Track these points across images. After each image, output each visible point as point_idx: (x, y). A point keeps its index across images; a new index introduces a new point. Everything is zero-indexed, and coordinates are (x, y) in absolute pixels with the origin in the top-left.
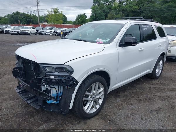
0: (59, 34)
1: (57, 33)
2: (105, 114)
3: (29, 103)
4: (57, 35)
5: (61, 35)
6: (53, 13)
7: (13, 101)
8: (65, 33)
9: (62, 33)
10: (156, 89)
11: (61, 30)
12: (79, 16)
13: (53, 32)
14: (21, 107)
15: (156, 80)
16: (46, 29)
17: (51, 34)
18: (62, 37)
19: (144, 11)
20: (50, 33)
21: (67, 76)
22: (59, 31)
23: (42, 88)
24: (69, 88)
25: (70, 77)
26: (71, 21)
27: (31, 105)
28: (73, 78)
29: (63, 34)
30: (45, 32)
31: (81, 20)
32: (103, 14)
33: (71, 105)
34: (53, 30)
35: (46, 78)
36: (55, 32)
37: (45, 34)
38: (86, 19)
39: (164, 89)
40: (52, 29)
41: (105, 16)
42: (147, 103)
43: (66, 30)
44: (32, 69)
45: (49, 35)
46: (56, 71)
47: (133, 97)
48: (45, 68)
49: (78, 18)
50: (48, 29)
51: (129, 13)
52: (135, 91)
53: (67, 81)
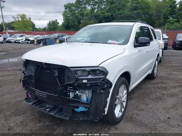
0: (32, 42)
1: (29, 40)
2: (129, 117)
3: (54, 114)
4: (29, 43)
5: (35, 43)
6: (20, 19)
7: (20, 117)
8: (39, 40)
9: (36, 40)
10: (159, 88)
11: (34, 37)
12: (50, 22)
13: (25, 39)
14: (34, 122)
15: (154, 80)
16: (16, 37)
17: (22, 42)
18: (36, 45)
19: (116, 17)
20: (20, 41)
21: (101, 78)
22: (31, 39)
23: (71, 95)
24: (103, 91)
25: (104, 79)
26: (39, 28)
27: (56, 116)
28: (108, 81)
29: (37, 42)
30: (15, 40)
31: (53, 27)
32: (76, 20)
33: (106, 109)
34: (24, 38)
35: (78, 83)
36: (26, 40)
37: (15, 42)
38: (58, 25)
39: (166, 88)
40: (22, 36)
41: (78, 22)
42: (160, 101)
43: (39, 37)
44: (56, 74)
45: (19, 43)
46: (90, 74)
47: (144, 97)
48: (76, 72)
49: (49, 24)
50: (17, 37)
51: (101, 19)
52: (143, 92)
53: (102, 84)
